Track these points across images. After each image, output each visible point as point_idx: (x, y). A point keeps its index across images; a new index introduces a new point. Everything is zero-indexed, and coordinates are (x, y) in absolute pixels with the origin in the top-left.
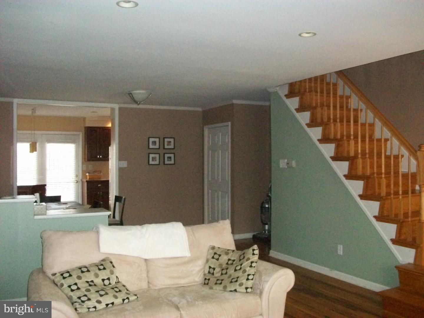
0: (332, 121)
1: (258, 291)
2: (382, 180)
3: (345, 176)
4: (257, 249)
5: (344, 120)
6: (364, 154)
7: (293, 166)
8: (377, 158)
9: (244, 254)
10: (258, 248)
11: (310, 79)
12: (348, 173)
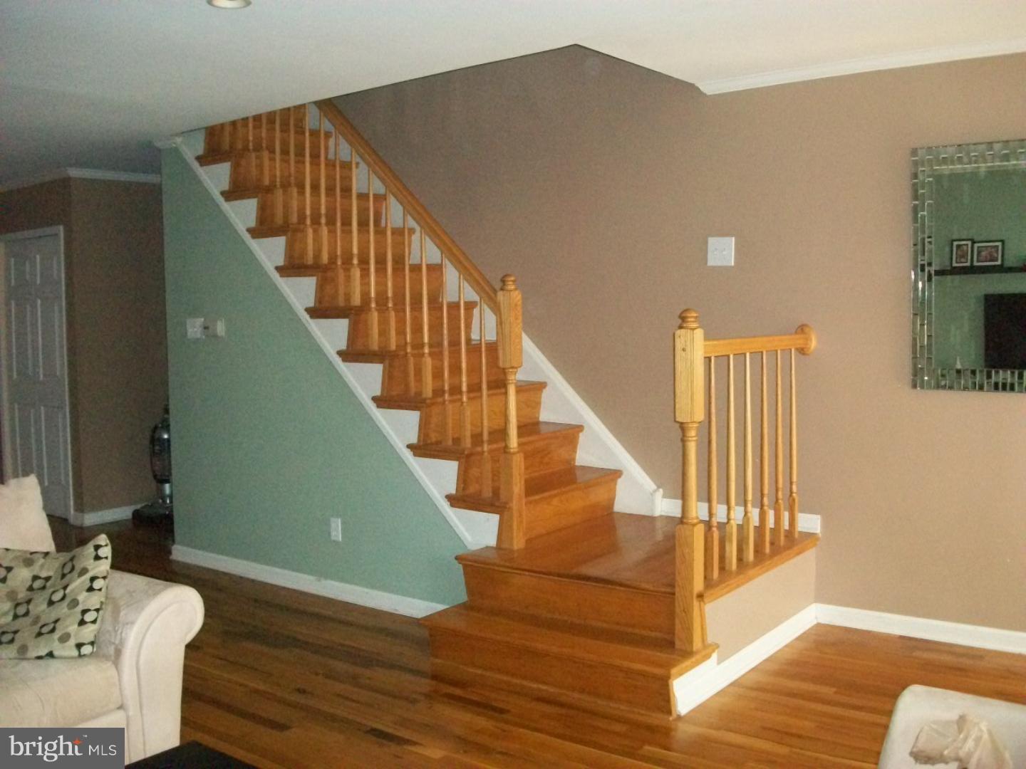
0: (308, 222)
1: (112, 650)
2: (424, 359)
3: (340, 353)
4: (106, 545)
5: (337, 219)
6: (382, 299)
7: (219, 334)
8: (412, 309)
9: (72, 559)
10: (108, 541)
11: (257, 118)
12: (348, 346)
